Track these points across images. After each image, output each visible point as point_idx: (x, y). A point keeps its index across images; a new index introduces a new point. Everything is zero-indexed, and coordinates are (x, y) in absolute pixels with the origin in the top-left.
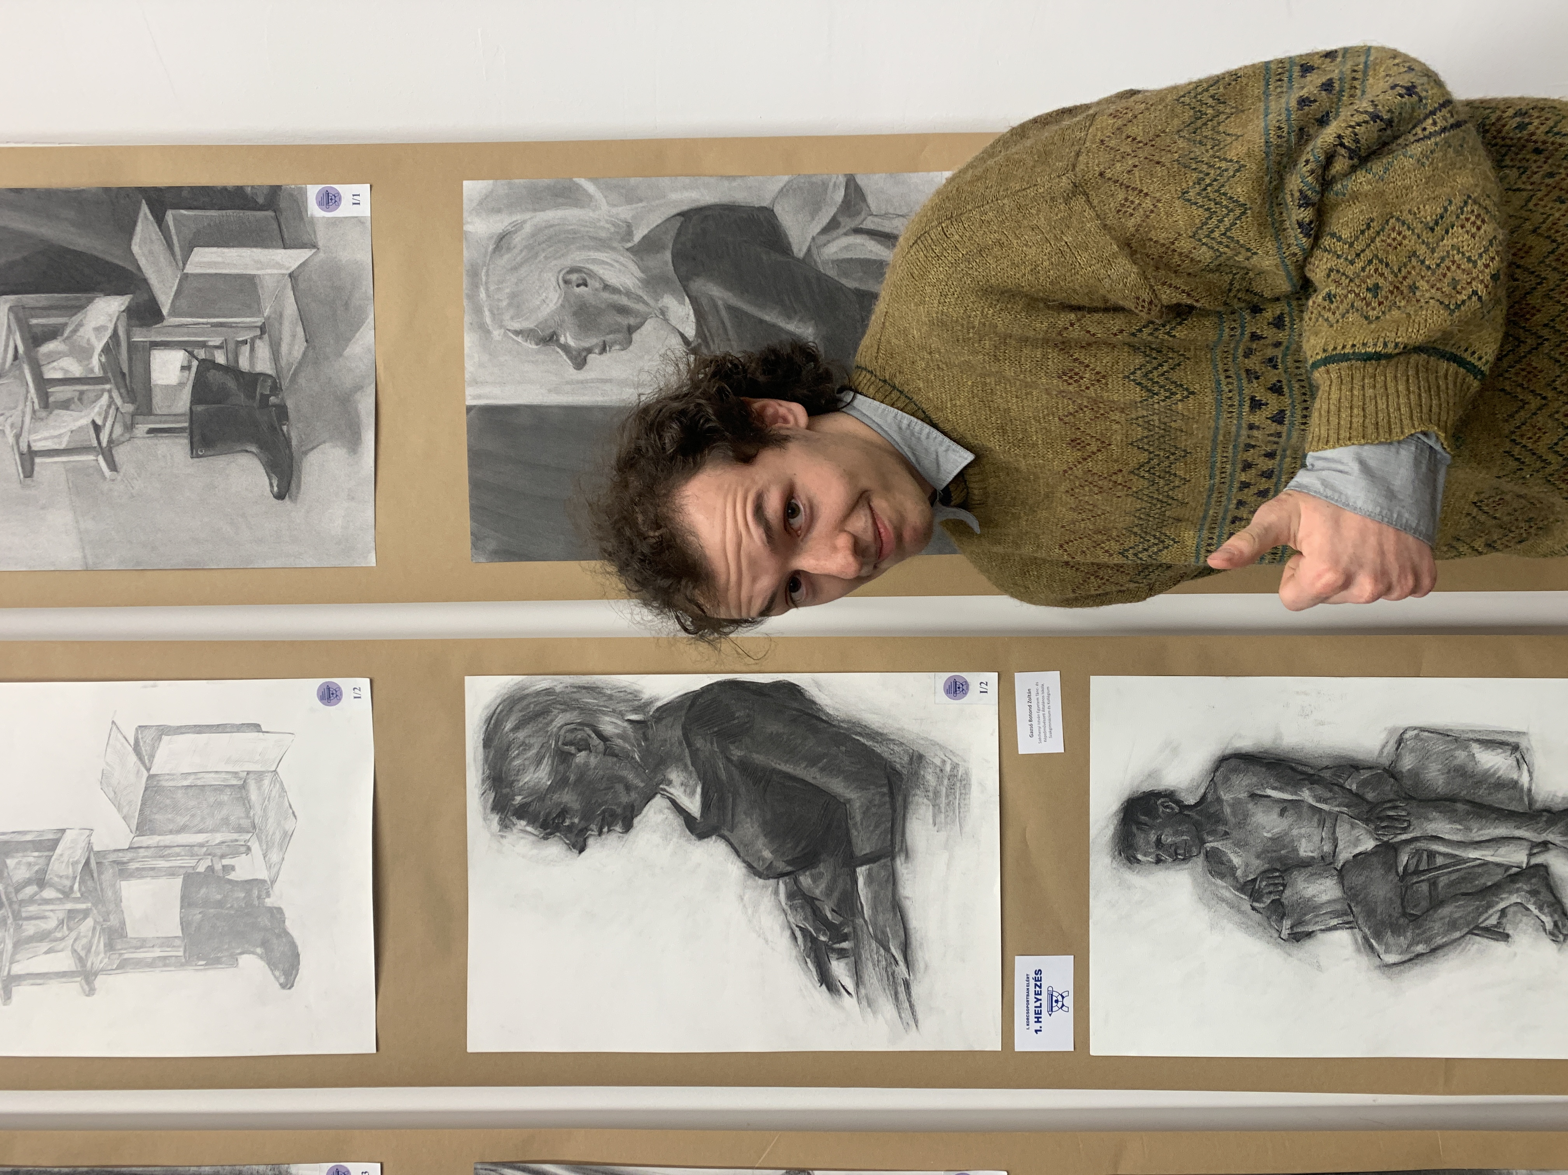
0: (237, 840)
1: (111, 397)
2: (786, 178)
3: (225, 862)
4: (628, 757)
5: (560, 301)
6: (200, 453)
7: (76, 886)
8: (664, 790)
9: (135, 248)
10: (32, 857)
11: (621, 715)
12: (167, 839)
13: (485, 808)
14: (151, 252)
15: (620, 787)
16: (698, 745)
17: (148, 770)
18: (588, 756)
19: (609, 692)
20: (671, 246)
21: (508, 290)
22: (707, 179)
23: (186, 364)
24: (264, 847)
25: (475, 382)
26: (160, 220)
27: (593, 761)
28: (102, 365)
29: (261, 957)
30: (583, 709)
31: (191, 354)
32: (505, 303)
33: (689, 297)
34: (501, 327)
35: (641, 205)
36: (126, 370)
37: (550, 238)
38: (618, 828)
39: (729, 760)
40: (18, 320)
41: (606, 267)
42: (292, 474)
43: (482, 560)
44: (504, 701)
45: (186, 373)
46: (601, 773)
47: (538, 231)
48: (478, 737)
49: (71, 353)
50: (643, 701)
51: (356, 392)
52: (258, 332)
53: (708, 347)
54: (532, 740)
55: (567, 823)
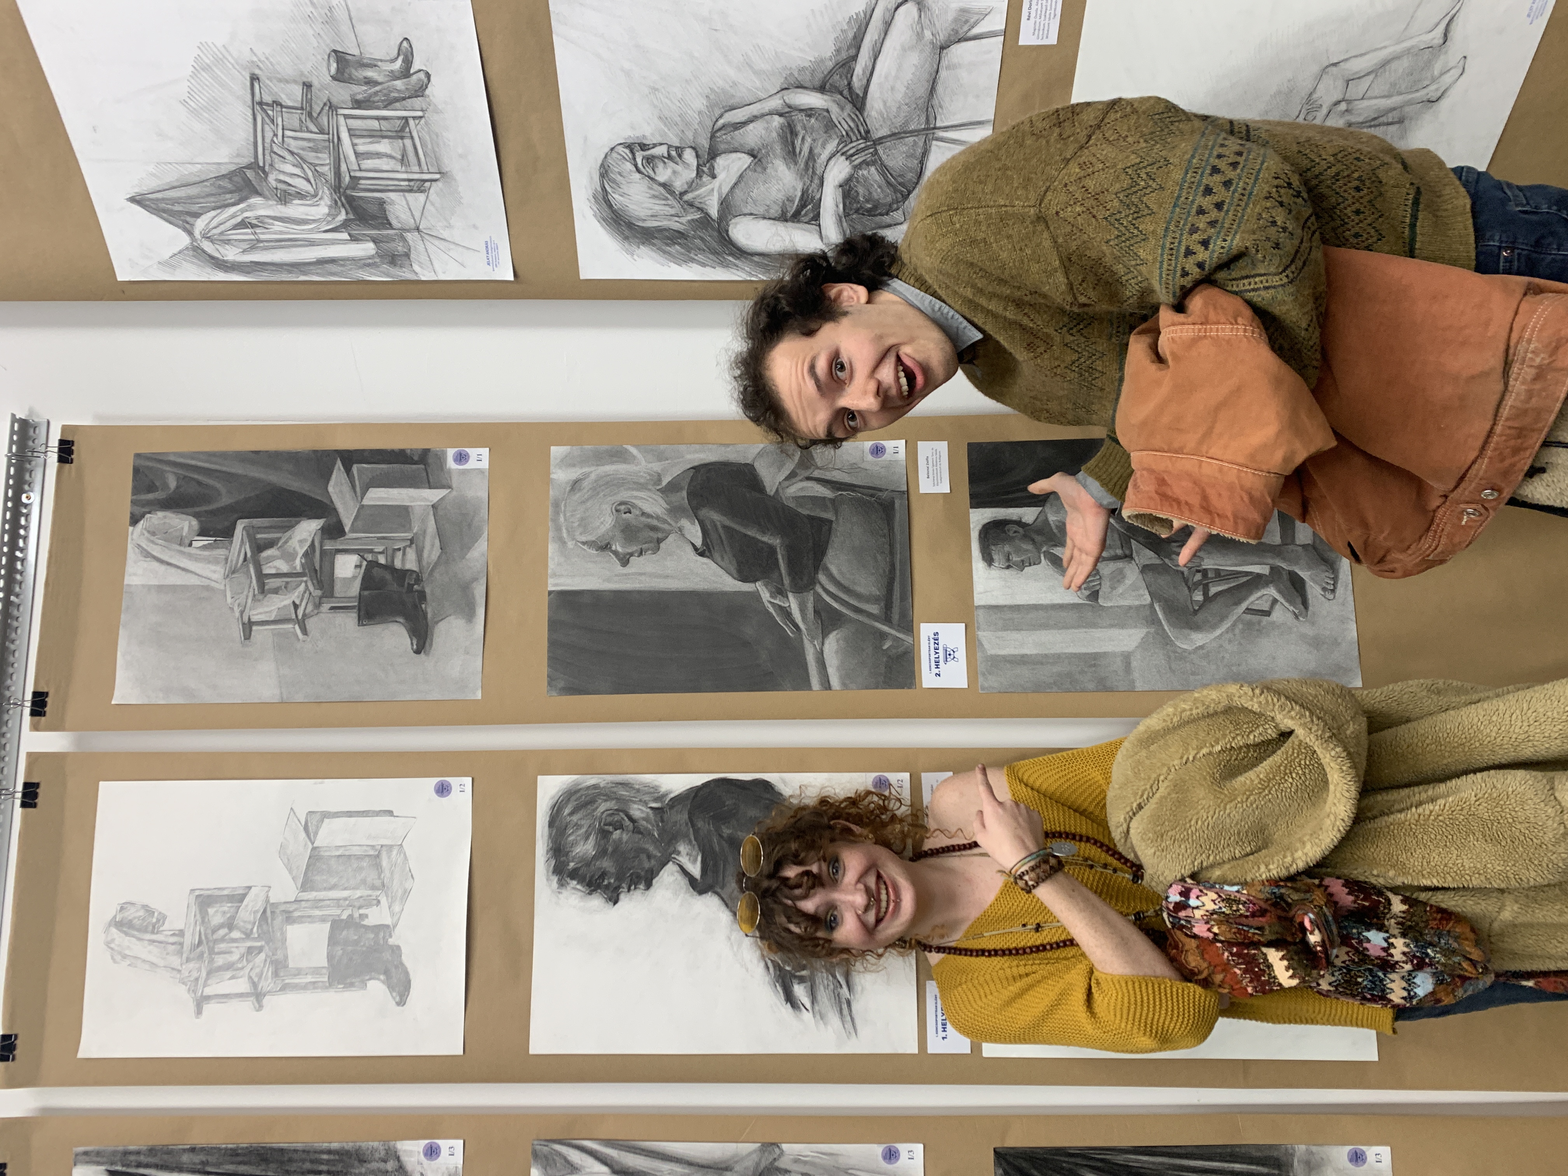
0: (371, 896)
1: (306, 586)
2: (762, 446)
3: (362, 911)
4: (650, 834)
5: (613, 523)
7: (255, 929)
8: (675, 858)
9: (330, 489)
10: (226, 907)
11: (646, 803)
12: (322, 895)
13: (548, 872)
14: (341, 491)
15: (643, 857)
16: (699, 826)
17: (313, 843)
18: (622, 834)
19: (638, 787)
20: (686, 488)
21: (579, 516)
22: (709, 446)
24: (390, 900)
25: (554, 575)
26: (348, 471)
27: (625, 837)
28: (302, 565)
29: (383, 982)
30: (619, 799)
31: (362, 557)
32: (576, 524)
33: (698, 520)
34: (573, 539)
35: (667, 462)
36: (318, 568)
37: (607, 483)
38: (642, 886)
39: (721, 836)
40: (248, 535)
41: (644, 501)
43: (554, 694)
44: (564, 793)
45: (358, 570)
46: (631, 845)
47: (599, 478)
48: (546, 819)
49: (282, 557)
50: (661, 793)
51: (473, 582)
52: (408, 543)
53: (710, 551)
54: (583, 822)
55: (606, 882)
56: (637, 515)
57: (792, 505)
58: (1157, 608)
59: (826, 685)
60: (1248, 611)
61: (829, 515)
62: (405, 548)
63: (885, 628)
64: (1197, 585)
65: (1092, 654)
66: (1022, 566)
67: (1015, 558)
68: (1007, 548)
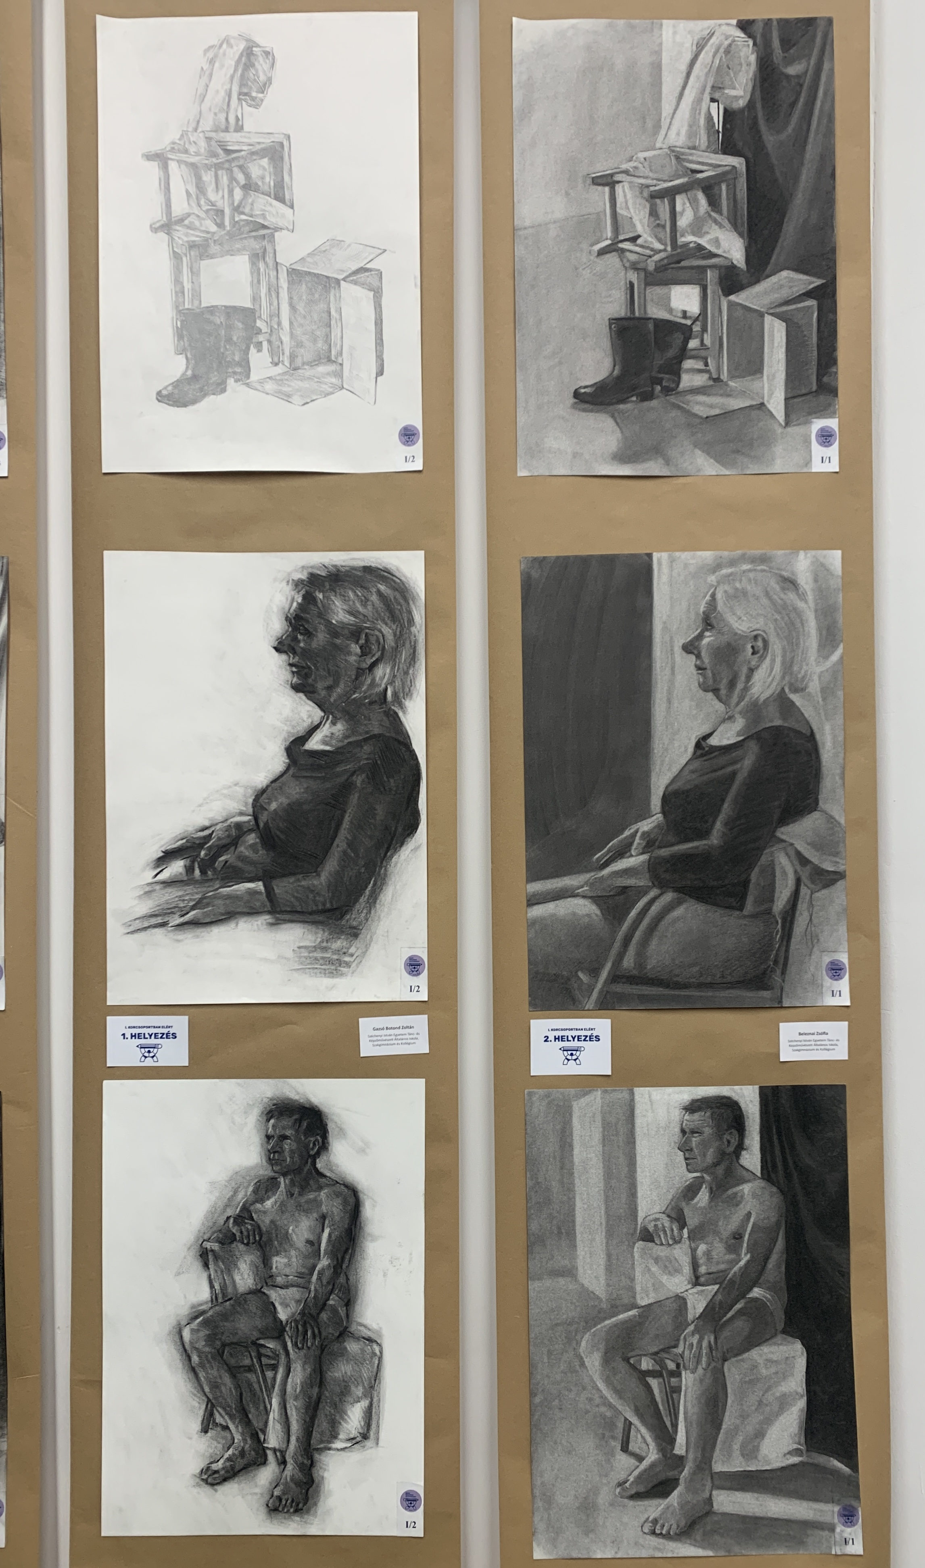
0: (283, 354)
2: (842, 821)
4: (356, 689)
5: (739, 632)
6: (613, 326)
7: (243, 217)
8: (327, 719)
9: (785, 273)
10: (270, 180)
11: (391, 682)
12: (284, 294)
13: (312, 567)
14: (781, 287)
15: (329, 682)
16: (365, 748)
17: (344, 279)
18: (356, 654)
19: (411, 672)
20: (786, 725)
21: (749, 588)
22: (842, 755)
23: (688, 314)
24: (278, 378)
25: (672, 561)
26: (809, 294)
27: (352, 659)
28: (687, 244)
29: (184, 374)
30: (396, 650)
31: (697, 319)
32: (738, 585)
33: (743, 740)
34: (718, 583)
35: (820, 700)
36: (683, 264)
37: (793, 624)
38: (295, 680)
39: (354, 773)
40: (724, 174)
41: (768, 671)
42: (596, 405)
43: (523, 566)
44: (403, 584)
45: (680, 315)
47: (799, 614)
48: (373, 562)
49: (697, 218)
50: (403, 700)
51: (664, 459)
52: (715, 376)
53: (702, 755)
54: (370, 608)
55: (300, 637)
56: (749, 662)
57: (764, 859)
58: (631, 1313)
59: (533, 901)
60: (628, 1425)
61: (749, 906)
62: (708, 372)
63: (604, 975)
64: (661, 1363)
65: (574, 1230)
66: (685, 1148)
67: (695, 1140)
68: (708, 1131)
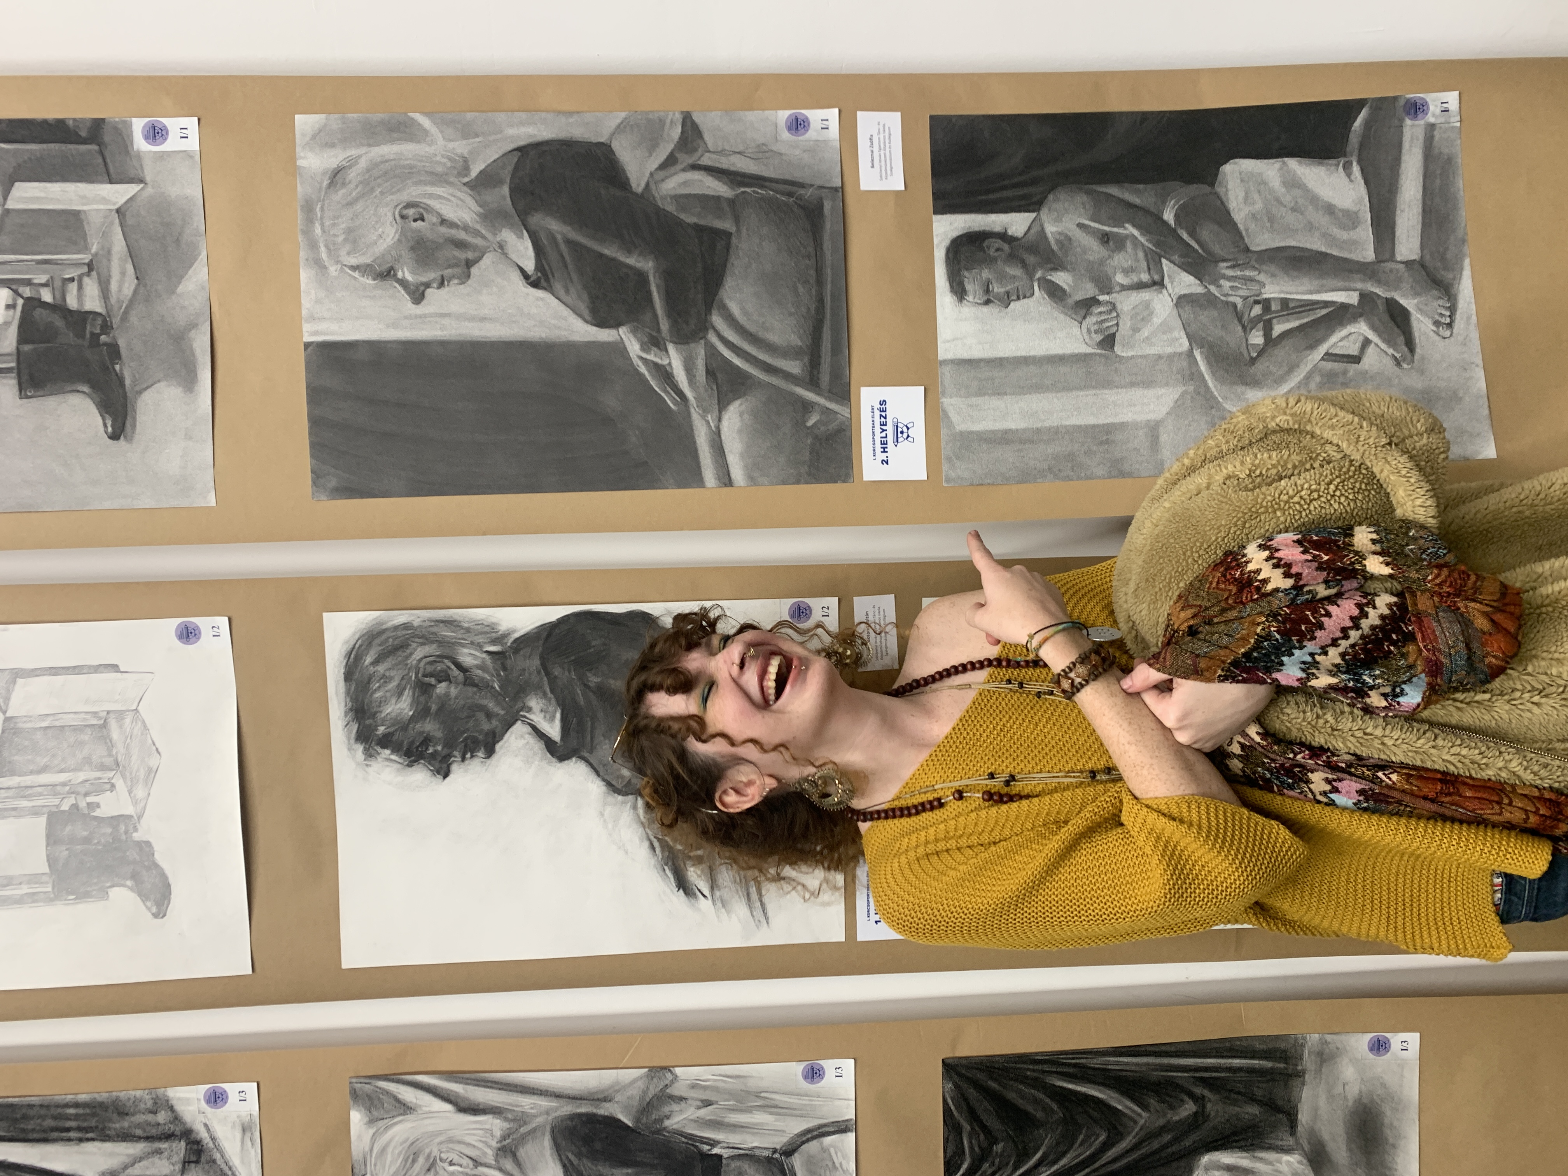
0: (100, 779)
2: (622, 115)
3: (90, 799)
4: (488, 686)
5: (397, 236)
8: (525, 717)
11: (479, 646)
12: (28, 780)
13: (349, 740)
15: (481, 716)
16: (556, 673)
18: (448, 687)
19: (466, 625)
20: (508, 181)
21: (343, 226)
22: (543, 115)
23: (10, 302)
24: (129, 783)
25: (312, 318)
27: (453, 691)
29: (131, 889)
30: (441, 642)
31: (16, 292)
32: (340, 239)
33: (527, 231)
34: (337, 262)
35: (476, 139)
37: (386, 173)
38: (481, 754)
39: (586, 686)
41: (444, 201)
42: (126, 415)
43: (323, 497)
44: (363, 635)
46: (462, 702)
47: (373, 166)
48: (339, 671)
50: (500, 633)
51: (189, 331)
52: (85, 269)
53: (547, 280)
54: (392, 673)
55: (431, 750)
56: (434, 224)
57: (671, 208)
58: (1198, 357)
59: (726, 480)
60: (1328, 356)
61: (726, 225)
62: (80, 277)
63: (810, 396)
64: (1255, 322)
65: (1103, 425)
66: (1006, 300)
67: (997, 289)
68: (986, 274)
